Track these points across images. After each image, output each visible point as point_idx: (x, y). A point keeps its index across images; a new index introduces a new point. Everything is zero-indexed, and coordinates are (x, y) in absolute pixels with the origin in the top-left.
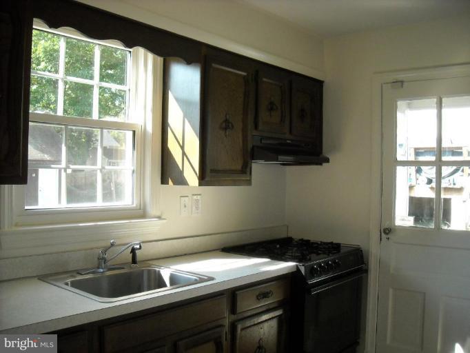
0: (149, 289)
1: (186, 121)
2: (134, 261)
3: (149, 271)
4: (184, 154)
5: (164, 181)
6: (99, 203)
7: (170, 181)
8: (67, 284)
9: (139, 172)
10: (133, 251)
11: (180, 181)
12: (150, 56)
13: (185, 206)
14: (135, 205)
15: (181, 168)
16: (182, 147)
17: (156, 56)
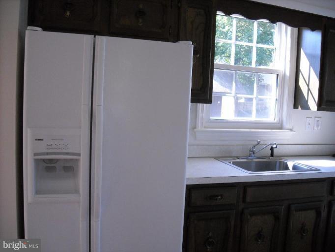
0: (279, 170)
1: (311, 69)
2: (272, 155)
3: (280, 162)
4: (309, 89)
5: (295, 107)
6: (253, 118)
7: (299, 106)
8: (230, 163)
9: (280, 100)
10: (272, 149)
11: (306, 107)
12: (289, 28)
13: (309, 124)
14: (276, 121)
15: (306, 98)
16: (308, 85)
17: (293, 28)
